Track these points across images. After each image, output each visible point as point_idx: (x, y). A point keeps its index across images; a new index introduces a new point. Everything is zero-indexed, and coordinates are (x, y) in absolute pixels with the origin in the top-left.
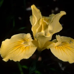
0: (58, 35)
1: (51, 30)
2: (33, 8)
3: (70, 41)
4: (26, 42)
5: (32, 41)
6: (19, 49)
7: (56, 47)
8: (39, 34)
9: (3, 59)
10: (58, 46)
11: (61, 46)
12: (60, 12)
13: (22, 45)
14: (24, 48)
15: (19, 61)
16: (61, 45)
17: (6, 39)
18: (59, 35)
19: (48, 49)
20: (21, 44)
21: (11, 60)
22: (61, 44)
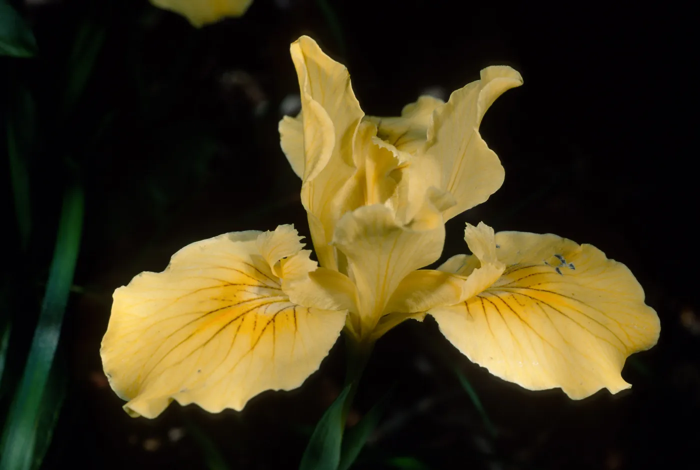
0: (476, 225)
1: (437, 185)
2: (305, 57)
3: (558, 257)
4: (271, 284)
5: (312, 274)
6: (233, 328)
7: (470, 306)
8: (359, 221)
9: (125, 402)
10: (481, 297)
11: (504, 295)
12: (482, 72)
13: (250, 306)
14: (262, 324)
15: (238, 407)
16: (505, 288)
17: (138, 271)
18: (481, 224)
19: (420, 319)
20: (236, 300)
21: (184, 402)
22: (500, 280)
